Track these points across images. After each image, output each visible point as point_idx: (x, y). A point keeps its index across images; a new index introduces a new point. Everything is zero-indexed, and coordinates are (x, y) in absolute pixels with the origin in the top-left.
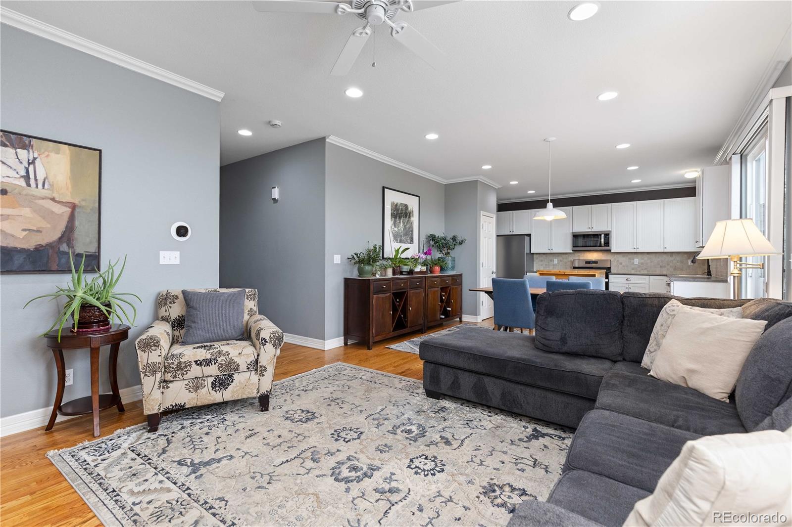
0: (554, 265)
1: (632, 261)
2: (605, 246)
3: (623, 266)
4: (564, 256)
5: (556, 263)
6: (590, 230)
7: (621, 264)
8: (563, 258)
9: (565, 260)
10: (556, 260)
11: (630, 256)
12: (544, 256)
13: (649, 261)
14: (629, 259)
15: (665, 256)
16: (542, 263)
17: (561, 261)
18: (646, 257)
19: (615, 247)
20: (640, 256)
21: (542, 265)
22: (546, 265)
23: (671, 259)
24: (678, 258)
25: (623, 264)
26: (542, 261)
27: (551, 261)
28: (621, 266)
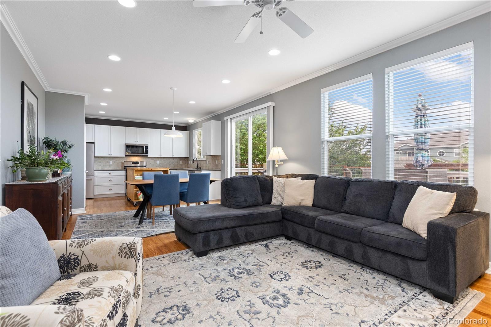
0: (109, 165)
1: (156, 162)
2: (145, 153)
3: (152, 165)
4: (117, 159)
5: (111, 164)
6: (136, 143)
7: (151, 163)
8: (116, 161)
9: (117, 162)
10: (111, 161)
11: (155, 159)
12: (102, 159)
13: (164, 162)
14: (155, 160)
15: (171, 159)
16: (100, 164)
17: (115, 162)
18: (163, 160)
19: (150, 154)
20: (160, 159)
21: (100, 165)
22: (104, 165)
23: (173, 161)
24: (176, 160)
25: (152, 164)
26: (100, 162)
27: (107, 162)
28: (151, 165)
